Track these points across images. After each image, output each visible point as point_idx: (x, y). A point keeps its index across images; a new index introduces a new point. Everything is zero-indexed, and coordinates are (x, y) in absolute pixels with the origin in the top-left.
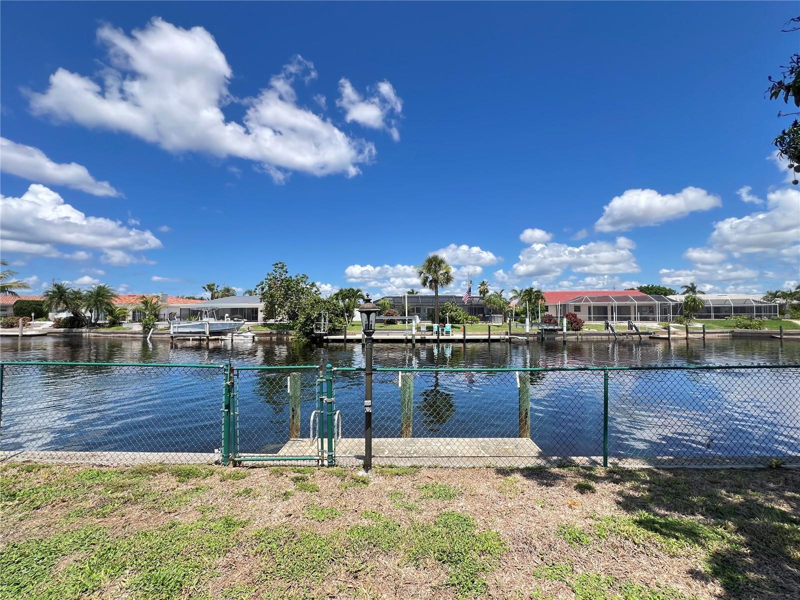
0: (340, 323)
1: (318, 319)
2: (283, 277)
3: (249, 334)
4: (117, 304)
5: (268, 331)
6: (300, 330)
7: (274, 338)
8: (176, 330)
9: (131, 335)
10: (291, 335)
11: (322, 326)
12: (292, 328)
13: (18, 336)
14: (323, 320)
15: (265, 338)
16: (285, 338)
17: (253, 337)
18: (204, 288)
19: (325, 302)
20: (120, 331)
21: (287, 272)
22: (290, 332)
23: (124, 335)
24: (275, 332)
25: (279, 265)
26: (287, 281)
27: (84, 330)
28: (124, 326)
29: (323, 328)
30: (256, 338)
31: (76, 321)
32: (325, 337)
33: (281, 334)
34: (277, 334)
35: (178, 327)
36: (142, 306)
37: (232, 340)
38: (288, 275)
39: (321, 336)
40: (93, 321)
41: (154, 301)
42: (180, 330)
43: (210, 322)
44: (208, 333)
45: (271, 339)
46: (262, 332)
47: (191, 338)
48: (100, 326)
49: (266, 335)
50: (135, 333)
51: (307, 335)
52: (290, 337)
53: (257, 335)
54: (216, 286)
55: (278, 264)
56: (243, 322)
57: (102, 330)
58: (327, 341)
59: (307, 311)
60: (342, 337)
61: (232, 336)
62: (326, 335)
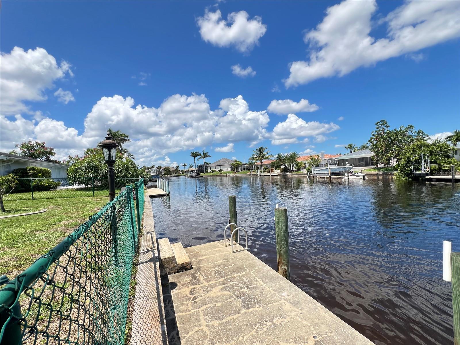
0: (449, 164)
1: (418, 161)
2: (385, 131)
3: (360, 174)
4: (299, 160)
5: (376, 172)
6: (401, 171)
7: (381, 177)
8: (315, 172)
9: (303, 175)
10: (394, 175)
11: (423, 168)
12: (396, 170)
13: (270, 176)
14: (423, 162)
15: (374, 177)
16: (390, 177)
17: (364, 177)
18: (346, 147)
19: (428, 146)
20: (299, 173)
21: (388, 127)
22: (395, 173)
23: (301, 175)
24: (381, 173)
25: (381, 123)
26: (388, 134)
27: (288, 173)
28: (301, 171)
29: (424, 168)
30: (366, 177)
31: (286, 170)
32: (427, 177)
33: (386, 174)
34: (383, 174)
35: (316, 171)
36: (311, 160)
37: (348, 178)
38: (390, 129)
39: (422, 176)
40: (292, 169)
41: (316, 158)
42: (318, 172)
43: (331, 168)
44: (329, 174)
45: (378, 178)
46: (371, 173)
47: (326, 177)
48: (294, 171)
49: (374, 175)
50: (304, 175)
51: (409, 175)
52: (394, 177)
53: (367, 175)
54: (353, 145)
55: (379, 123)
56: (351, 166)
57: (294, 173)
58: (430, 180)
59: (408, 155)
60: (450, 177)
61: (348, 175)
62: (427, 175)
